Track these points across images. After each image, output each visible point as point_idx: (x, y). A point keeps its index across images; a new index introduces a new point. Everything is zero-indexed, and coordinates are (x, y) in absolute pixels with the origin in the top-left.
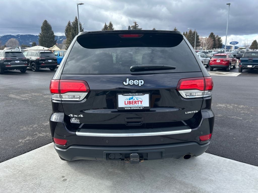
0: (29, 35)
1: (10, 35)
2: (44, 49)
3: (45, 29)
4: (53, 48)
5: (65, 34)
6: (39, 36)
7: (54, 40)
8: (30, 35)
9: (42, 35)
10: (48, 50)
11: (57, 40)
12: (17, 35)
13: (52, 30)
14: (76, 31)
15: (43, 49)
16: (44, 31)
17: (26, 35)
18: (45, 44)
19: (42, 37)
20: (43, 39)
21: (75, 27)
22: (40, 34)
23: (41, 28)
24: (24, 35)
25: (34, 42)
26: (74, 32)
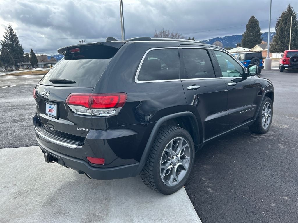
0: (236, 36)
1: (218, 38)
2: (245, 51)
3: (250, 27)
4: (255, 49)
5: (276, 29)
6: (243, 35)
7: (259, 38)
8: (238, 35)
9: (246, 35)
10: (249, 51)
11: (263, 38)
12: (224, 37)
13: (259, 26)
14: (287, 24)
15: (243, 51)
16: (249, 29)
17: (234, 36)
18: (248, 45)
19: (246, 37)
20: (246, 39)
21: (286, 19)
22: (244, 33)
23: (247, 26)
24: (232, 36)
25: (239, 43)
26: (283, 26)
